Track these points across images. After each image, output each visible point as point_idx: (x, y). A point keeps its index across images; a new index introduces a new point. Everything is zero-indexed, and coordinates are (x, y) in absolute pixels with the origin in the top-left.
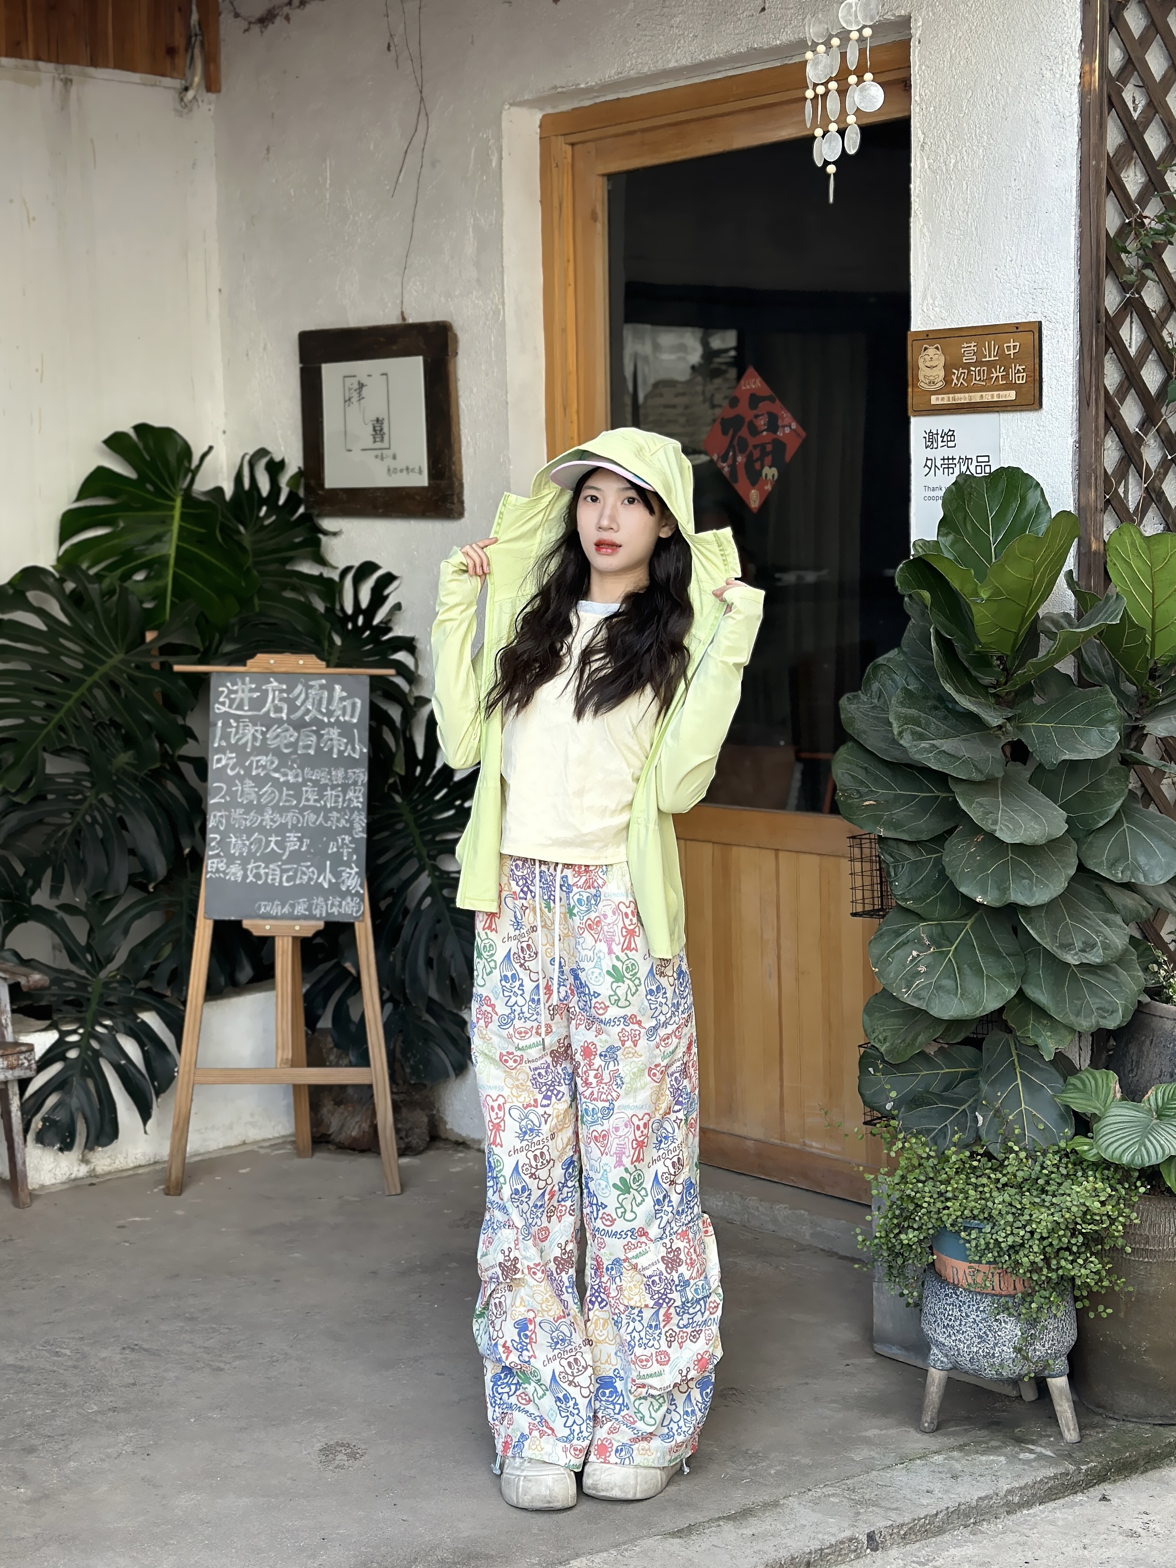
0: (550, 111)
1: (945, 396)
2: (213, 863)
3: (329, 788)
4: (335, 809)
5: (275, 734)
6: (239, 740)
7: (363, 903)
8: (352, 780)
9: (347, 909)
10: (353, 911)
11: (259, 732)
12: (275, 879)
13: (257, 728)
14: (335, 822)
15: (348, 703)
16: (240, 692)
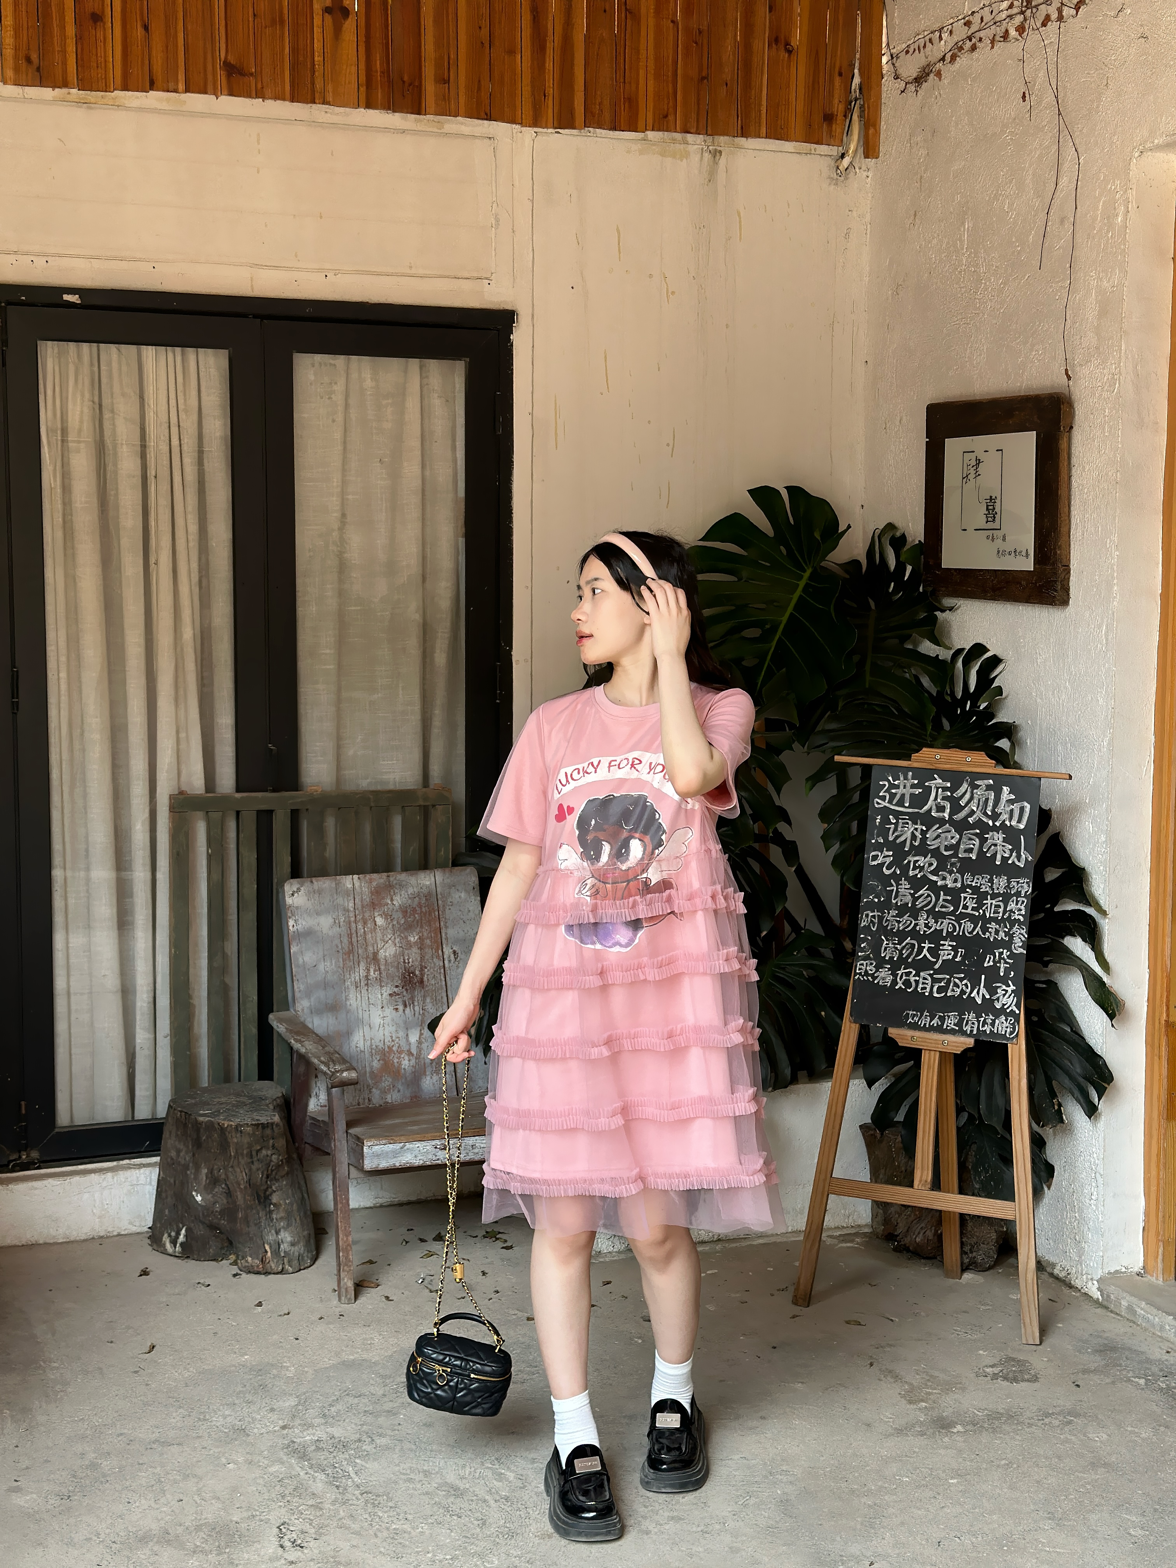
2: (862, 964)
3: (989, 897)
4: (995, 920)
5: (936, 834)
6: (897, 837)
7: (1018, 1024)
8: (1015, 890)
9: (1000, 1028)
10: (1006, 1031)
11: (919, 830)
12: (925, 988)
13: (916, 827)
14: (993, 934)
15: (1016, 807)
16: (902, 787)
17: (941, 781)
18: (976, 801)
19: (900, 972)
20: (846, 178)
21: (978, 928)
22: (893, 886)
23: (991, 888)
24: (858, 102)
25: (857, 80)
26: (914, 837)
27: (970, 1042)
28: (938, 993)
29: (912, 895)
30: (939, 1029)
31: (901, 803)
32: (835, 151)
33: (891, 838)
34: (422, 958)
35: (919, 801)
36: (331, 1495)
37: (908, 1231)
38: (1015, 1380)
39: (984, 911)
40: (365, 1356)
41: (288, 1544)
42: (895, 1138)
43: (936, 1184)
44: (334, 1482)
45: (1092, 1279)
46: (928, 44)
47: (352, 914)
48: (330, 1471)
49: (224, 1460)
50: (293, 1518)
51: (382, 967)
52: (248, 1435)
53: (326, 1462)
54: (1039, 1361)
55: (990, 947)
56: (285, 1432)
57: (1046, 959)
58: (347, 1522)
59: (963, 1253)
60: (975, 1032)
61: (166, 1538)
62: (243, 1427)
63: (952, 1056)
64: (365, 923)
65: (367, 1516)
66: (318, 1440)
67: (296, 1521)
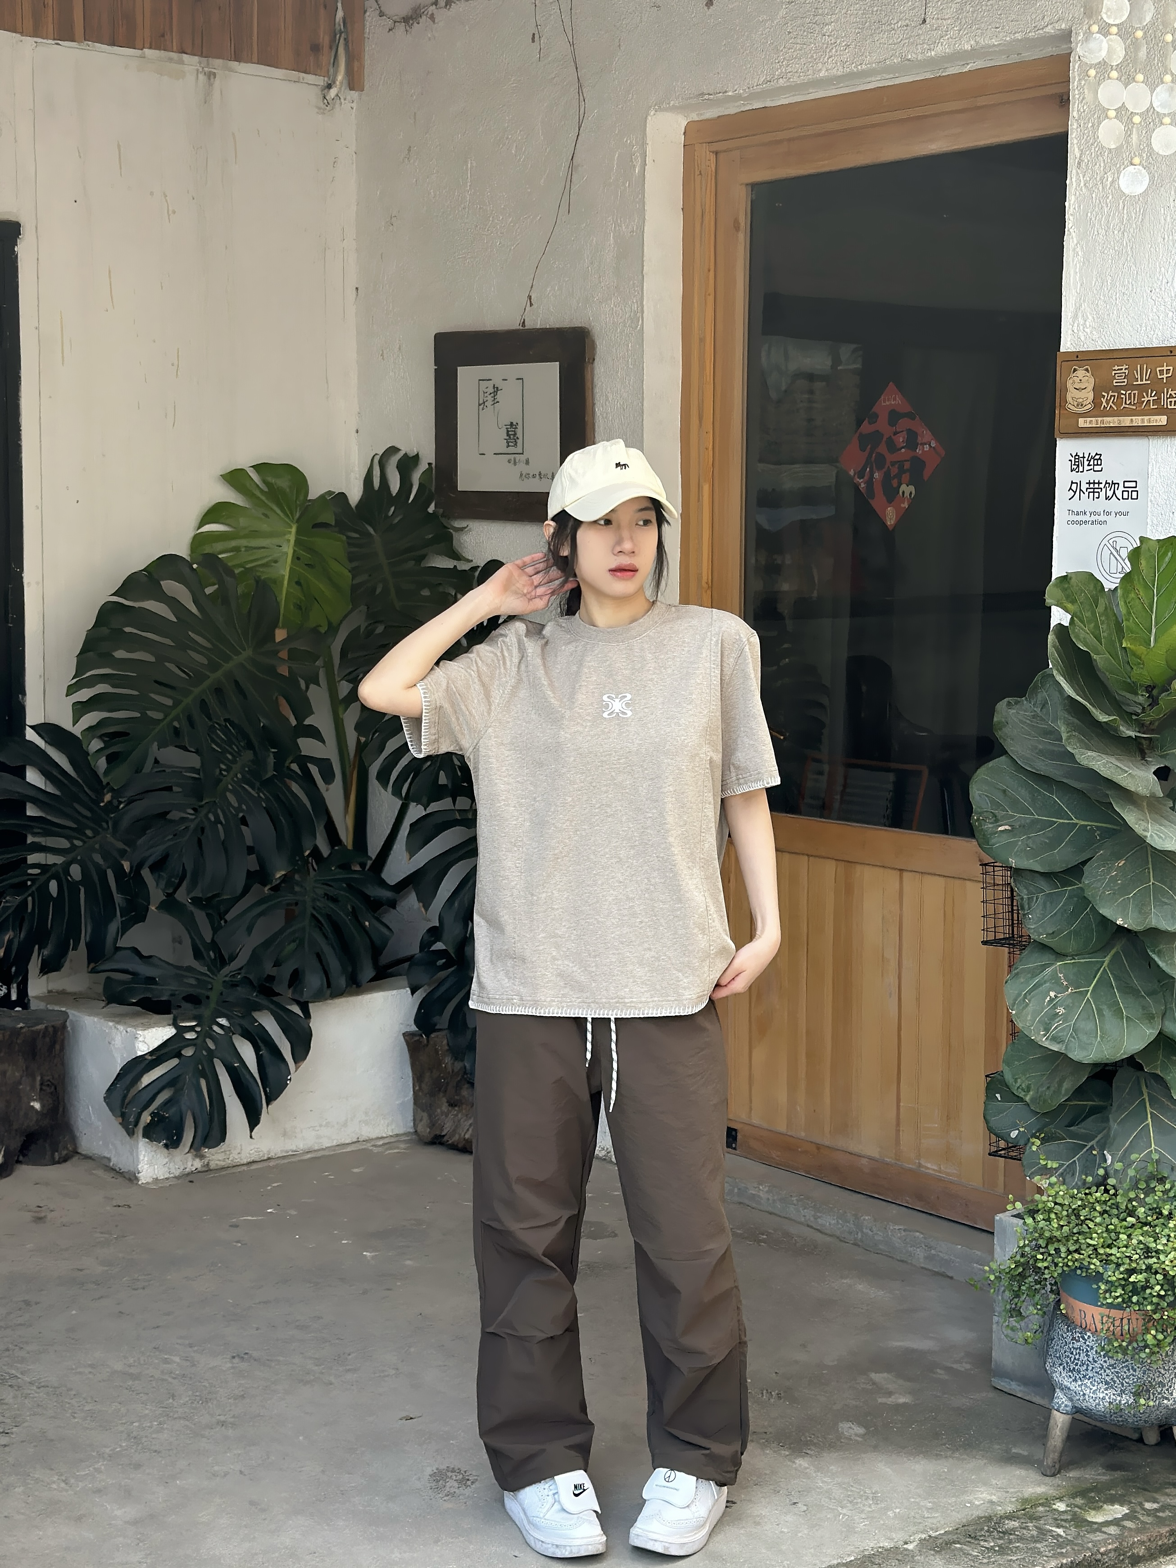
0: (694, 117)
1: (1093, 419)
20: (332, 109)
32: (321, 81)
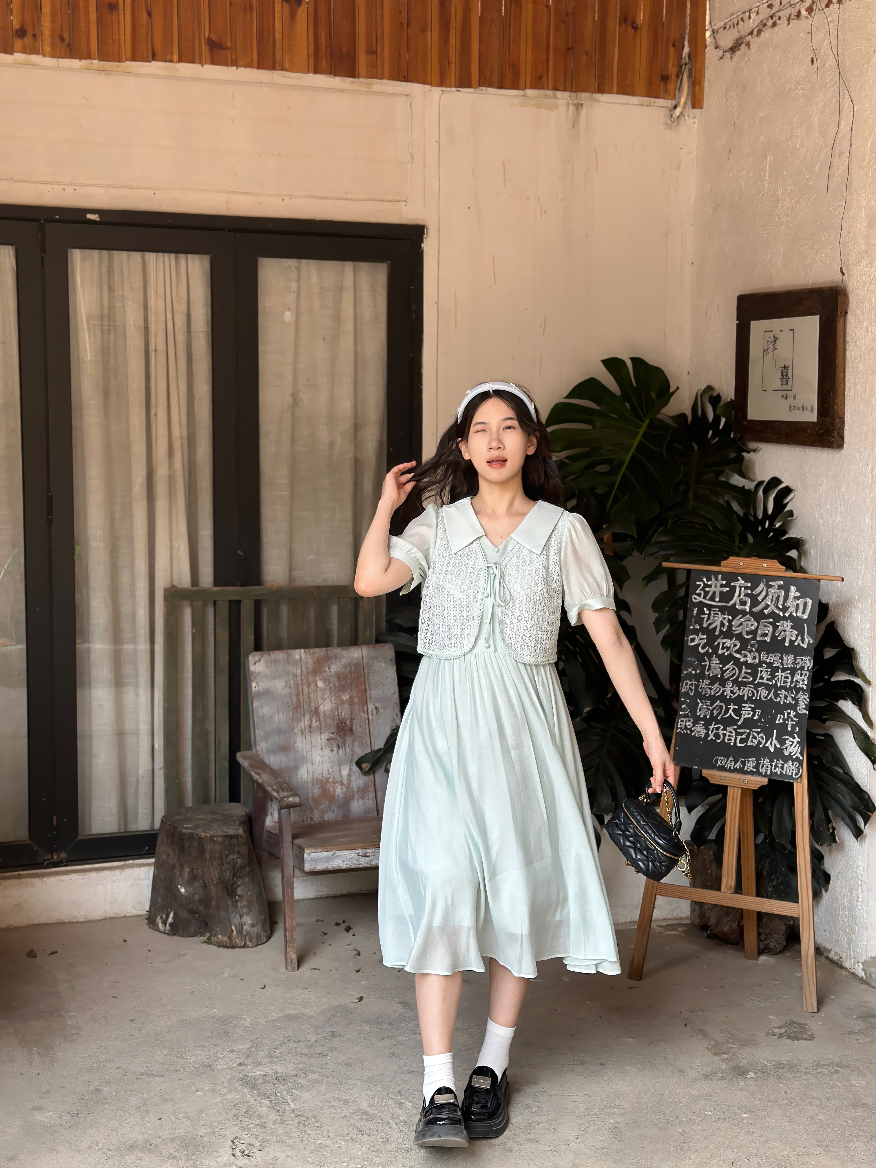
2: (683, 721)
3: (780, 670)
4: (784, 688)
5: (739, 622)
6: (710, 624)
7: (802, 767)
8: (800, 666)
9: (788, 771)
10: (792, 773)
11: (727, 619)
12: (731, 740)
13: (724, 616)
14: (783, 699)
15: (801, 602)
16: (713, 586)
17: (743, 582)
18: (770, 597)
19: (711, 727)
20: (678, 124)
21: (772, 694)
22: (706, 661)
23: (782, 663)
24: (687, 66)
25: (686, 50)
26: (722, 625)
27: (765, 781)
28: (740, 743)
29: (721, 669)
30: (741, 771)
31: (712, 599)
32: (669, 103)
33: (705, 625)
34: (352, 713)
35: (726, 597)
36: (273, 1116)
37: (718, 922)
38: (796, 1038)
39: (776, 681)
40: (303, 1011)
41: (238, 1154)
42: (708, 852)
43: (738, 889)
44: (276, 1107)
45: (858, 962)
46: (741, 23)
47: (299, 679)
48: (272, 1098)
49: (194, 1089)
50: (243, 1134)
51: (322, 719)
52: (213, 1070)
53: (270, 1092)
54: (815, 1025)
55: (781, 708)
56: (241, 1068)
57: (824, 717)
58: (284, 1138)
59: (760, 940)
60: (768, 773)
61: (149, 1147)
62: (210, 1064)
63: (751, 792)
64: (309, 685)
65: (299, 1134)
66: (265, 1075)
67: (246, 1136)
